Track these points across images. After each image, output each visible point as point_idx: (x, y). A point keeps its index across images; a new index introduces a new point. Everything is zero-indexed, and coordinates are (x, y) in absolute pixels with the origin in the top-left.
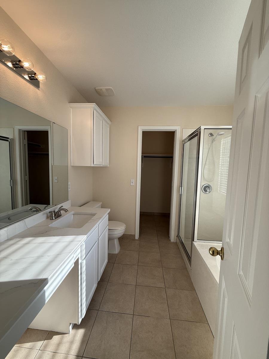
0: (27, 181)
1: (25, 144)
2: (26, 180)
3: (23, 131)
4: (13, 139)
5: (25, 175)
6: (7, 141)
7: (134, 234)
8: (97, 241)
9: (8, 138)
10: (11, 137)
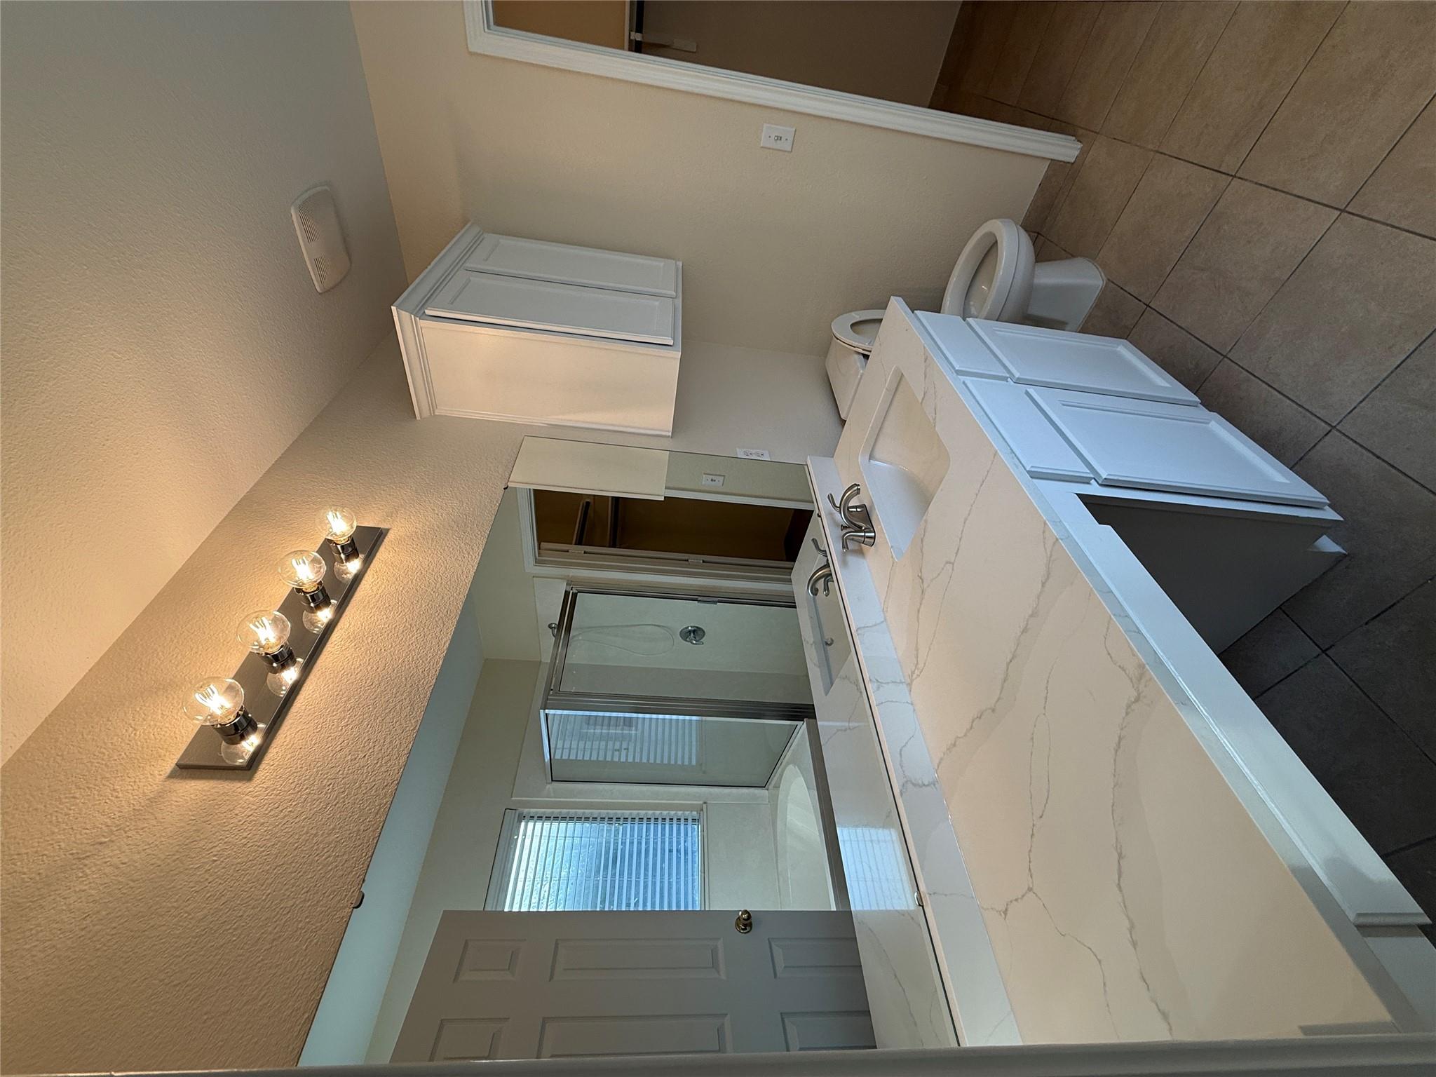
0: (705, 559)
1: (585, 553)
2: (704, 562)
3: (539, 553)
4: (568, 581)
5: (687, 562)
6: (575, 596)
7: (1045, 166)
8: (1027, 393)
9: (567, 594)
10: (563, 588)
